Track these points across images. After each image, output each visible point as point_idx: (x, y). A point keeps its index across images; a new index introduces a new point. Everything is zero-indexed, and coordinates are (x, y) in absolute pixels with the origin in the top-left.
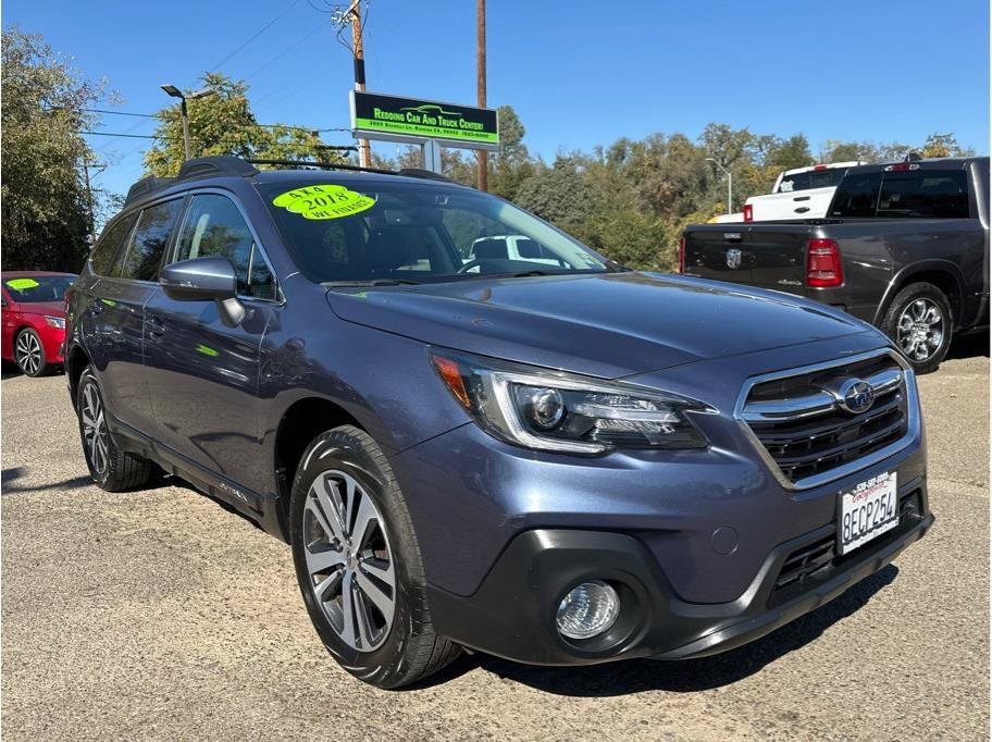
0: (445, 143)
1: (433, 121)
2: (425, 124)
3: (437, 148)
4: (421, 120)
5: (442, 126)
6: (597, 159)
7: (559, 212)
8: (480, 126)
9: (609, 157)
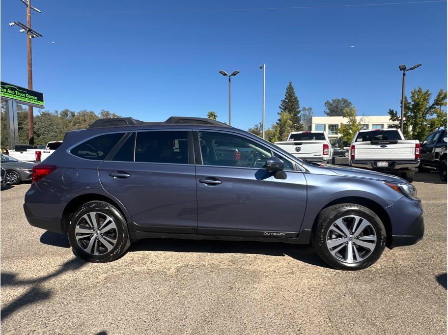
0: (18, 102)
1: (13, 92)
2: (9, 93)
3: (15, 103)
4: (7, 91)
5: (17, 95)
6: (56, 115)
7: (46, 132)
8: (36, 98)
9: (61, 114)
